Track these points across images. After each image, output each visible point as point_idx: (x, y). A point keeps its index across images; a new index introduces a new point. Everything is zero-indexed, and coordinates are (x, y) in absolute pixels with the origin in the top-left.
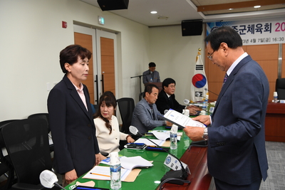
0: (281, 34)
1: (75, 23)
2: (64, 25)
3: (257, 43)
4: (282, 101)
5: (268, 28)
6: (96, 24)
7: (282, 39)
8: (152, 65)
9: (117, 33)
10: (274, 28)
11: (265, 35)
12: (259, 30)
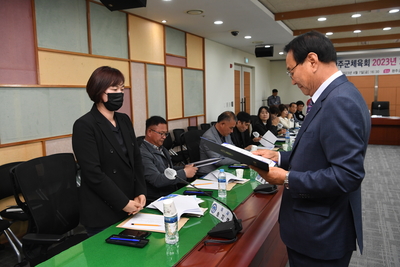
0: (377, 68)
1: (235, 64)
2: (231, 66)
3: (359, 74)
4: (374, 116)
5: (367, 63)
6: (242, 63)
7: (378, 72)
8: (275, 91)
9: (252, 68)
10: (371, 63)
11: (365, 68)
12: (360, 64)
